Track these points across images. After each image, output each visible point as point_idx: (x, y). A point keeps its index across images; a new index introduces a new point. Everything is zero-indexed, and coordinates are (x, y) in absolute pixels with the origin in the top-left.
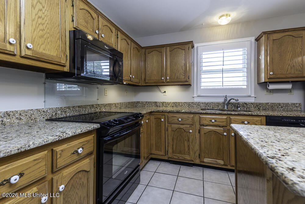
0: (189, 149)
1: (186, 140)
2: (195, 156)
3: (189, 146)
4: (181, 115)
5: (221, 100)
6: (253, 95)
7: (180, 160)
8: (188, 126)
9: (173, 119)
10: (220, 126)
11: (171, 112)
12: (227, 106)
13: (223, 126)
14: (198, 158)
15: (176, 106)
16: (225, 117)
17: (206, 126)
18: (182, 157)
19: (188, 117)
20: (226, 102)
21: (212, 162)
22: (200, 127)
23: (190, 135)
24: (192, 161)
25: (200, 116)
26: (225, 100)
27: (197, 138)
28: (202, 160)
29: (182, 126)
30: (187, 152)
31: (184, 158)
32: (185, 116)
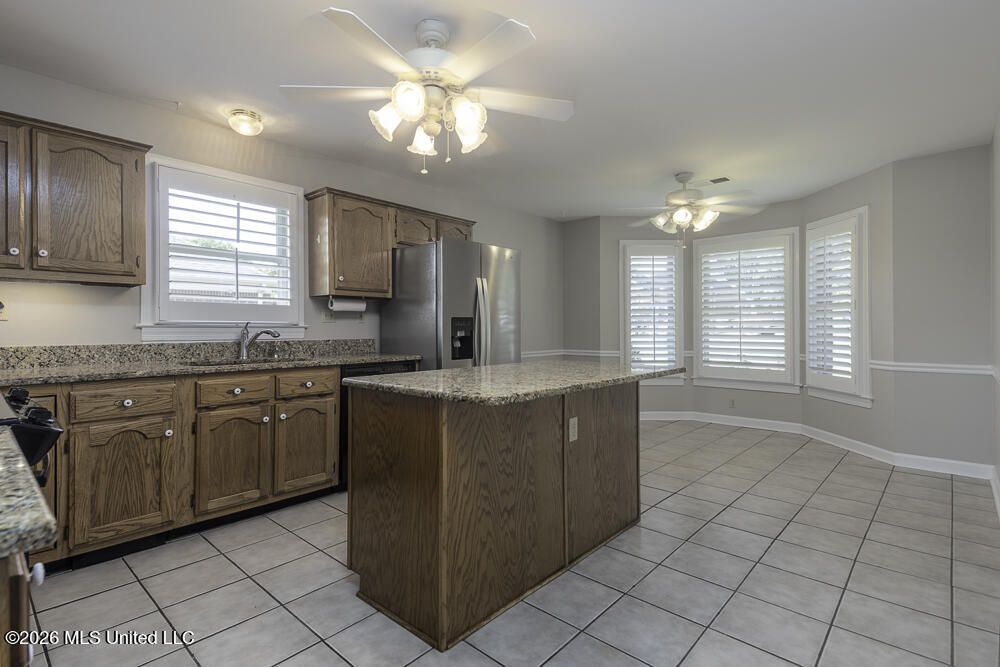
0: (159, 492)
1: (147, 465)
2: (179, 505)
3: (159, 482)
4: (130, 388)
5: (230, 337)
6: (302, 324)
7: (124, 537)
8: (159, 419)
9: (97, 405)
10: (252, 403)
11: (87, 382)
12: (248, 352)
13: (260, 402)
14: (188, 507)
15: (62, 362)
16: (266, 377)
17: (214, 409)
18: (133, 525)
19: (158, 391)
20: (247, 341)
21: (231, 502)
22: (196, 416)
23: (164, 448)
24: (171, 522)
25: (200, 382)
26: (244, 335)
27: (186, 449)
28: (202, 509)
29: (133, 425)
30: (151, 503)
31: (140, 524)
32: (148, 388)
